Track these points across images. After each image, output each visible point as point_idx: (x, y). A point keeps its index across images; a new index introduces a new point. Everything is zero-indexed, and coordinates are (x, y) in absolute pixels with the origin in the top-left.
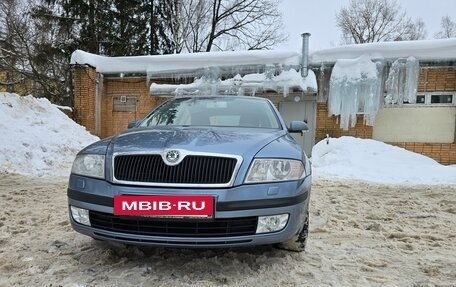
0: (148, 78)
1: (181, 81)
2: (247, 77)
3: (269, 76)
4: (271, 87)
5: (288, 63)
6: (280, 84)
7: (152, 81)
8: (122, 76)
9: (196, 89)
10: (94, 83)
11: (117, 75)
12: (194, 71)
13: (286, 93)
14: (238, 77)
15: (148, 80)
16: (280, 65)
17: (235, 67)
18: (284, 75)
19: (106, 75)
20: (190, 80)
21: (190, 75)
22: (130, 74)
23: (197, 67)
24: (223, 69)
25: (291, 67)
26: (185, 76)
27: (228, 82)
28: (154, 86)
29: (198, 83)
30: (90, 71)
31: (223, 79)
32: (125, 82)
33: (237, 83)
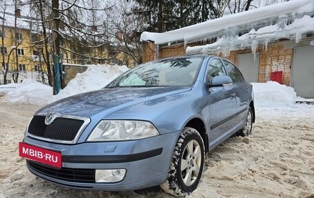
0: (185, 43)
1: (208, 42)
2: (260, 30)
3: (281, 26)
4: (284, 36)
5: (300, 11)
6: (292, 32)
7: (188, 45)
8: (169, 44)
9: (218, 46)
10: (153, 52)
11: (166, 44)
12: (217, 33)
13: (298, 39)
14: (253, 31)
15: (185, 45)
16: (293, 14)
17: (250, 23)
18: (297, 23)
19: (160, 46)
20: (214, 40)
21: (214, 36)
22: (174, 43)
23: (219, 30)
24: (240, 27)
25: (305, 14)
26: (210, 37)
27: (244, 37)
28: (189, 49)
29: (219, 41)
30: (151, 44)
31: (240, 35)
32: (172, 48)
33: (252, 36)
